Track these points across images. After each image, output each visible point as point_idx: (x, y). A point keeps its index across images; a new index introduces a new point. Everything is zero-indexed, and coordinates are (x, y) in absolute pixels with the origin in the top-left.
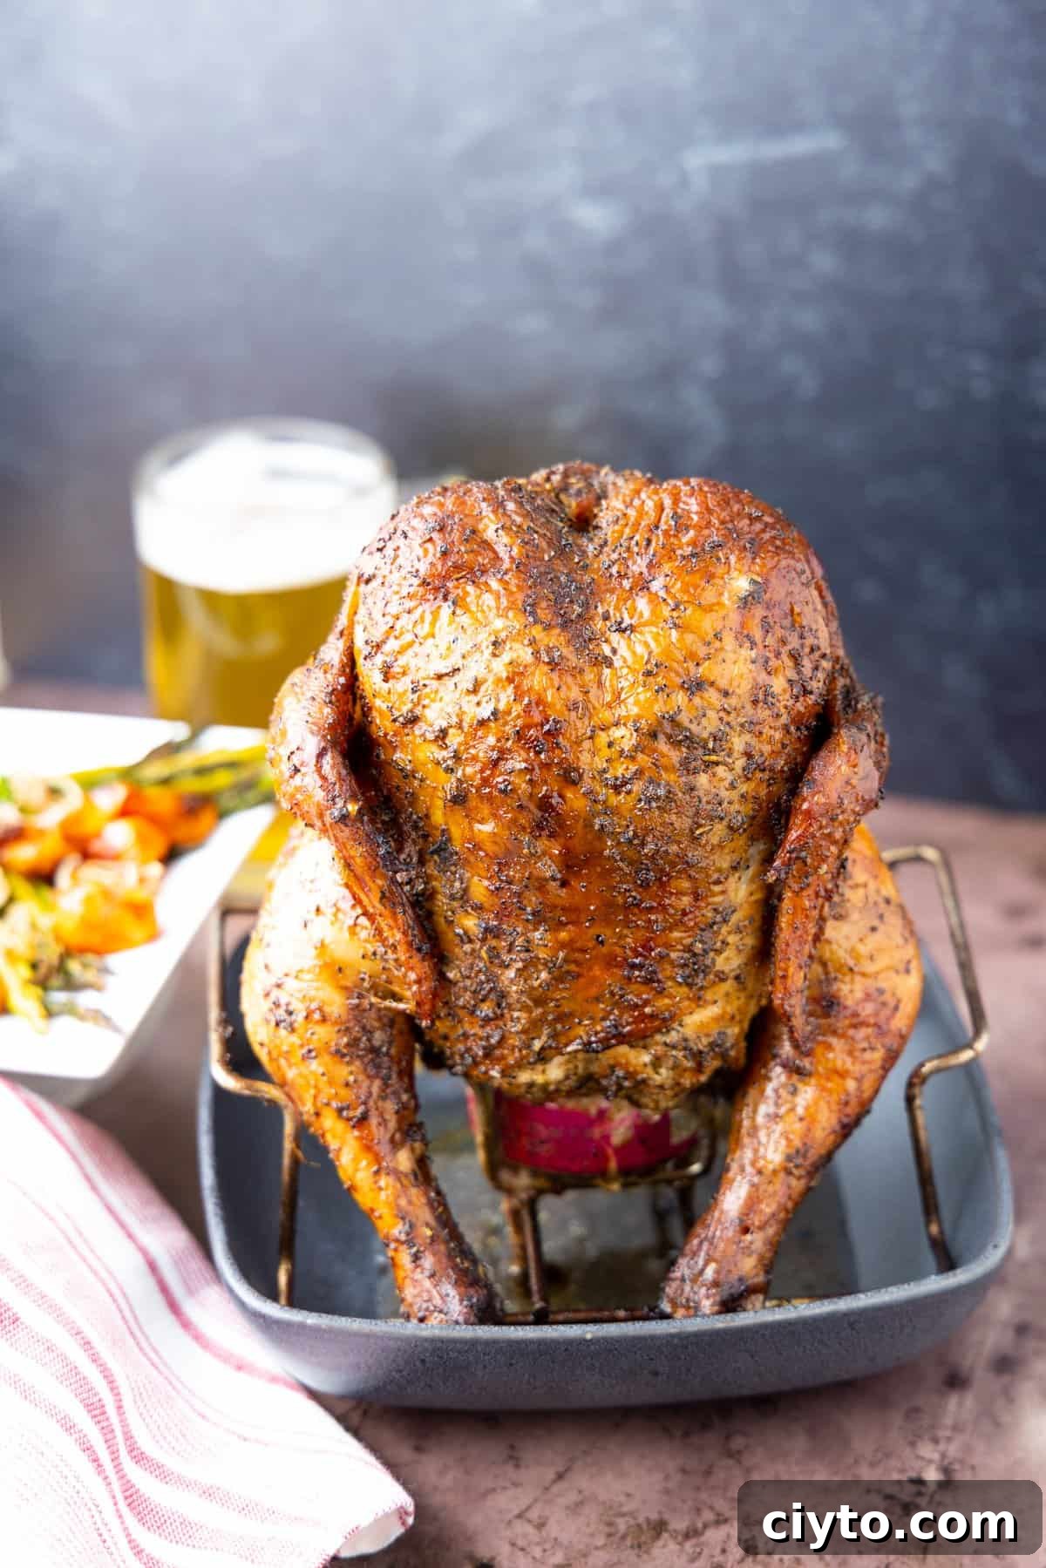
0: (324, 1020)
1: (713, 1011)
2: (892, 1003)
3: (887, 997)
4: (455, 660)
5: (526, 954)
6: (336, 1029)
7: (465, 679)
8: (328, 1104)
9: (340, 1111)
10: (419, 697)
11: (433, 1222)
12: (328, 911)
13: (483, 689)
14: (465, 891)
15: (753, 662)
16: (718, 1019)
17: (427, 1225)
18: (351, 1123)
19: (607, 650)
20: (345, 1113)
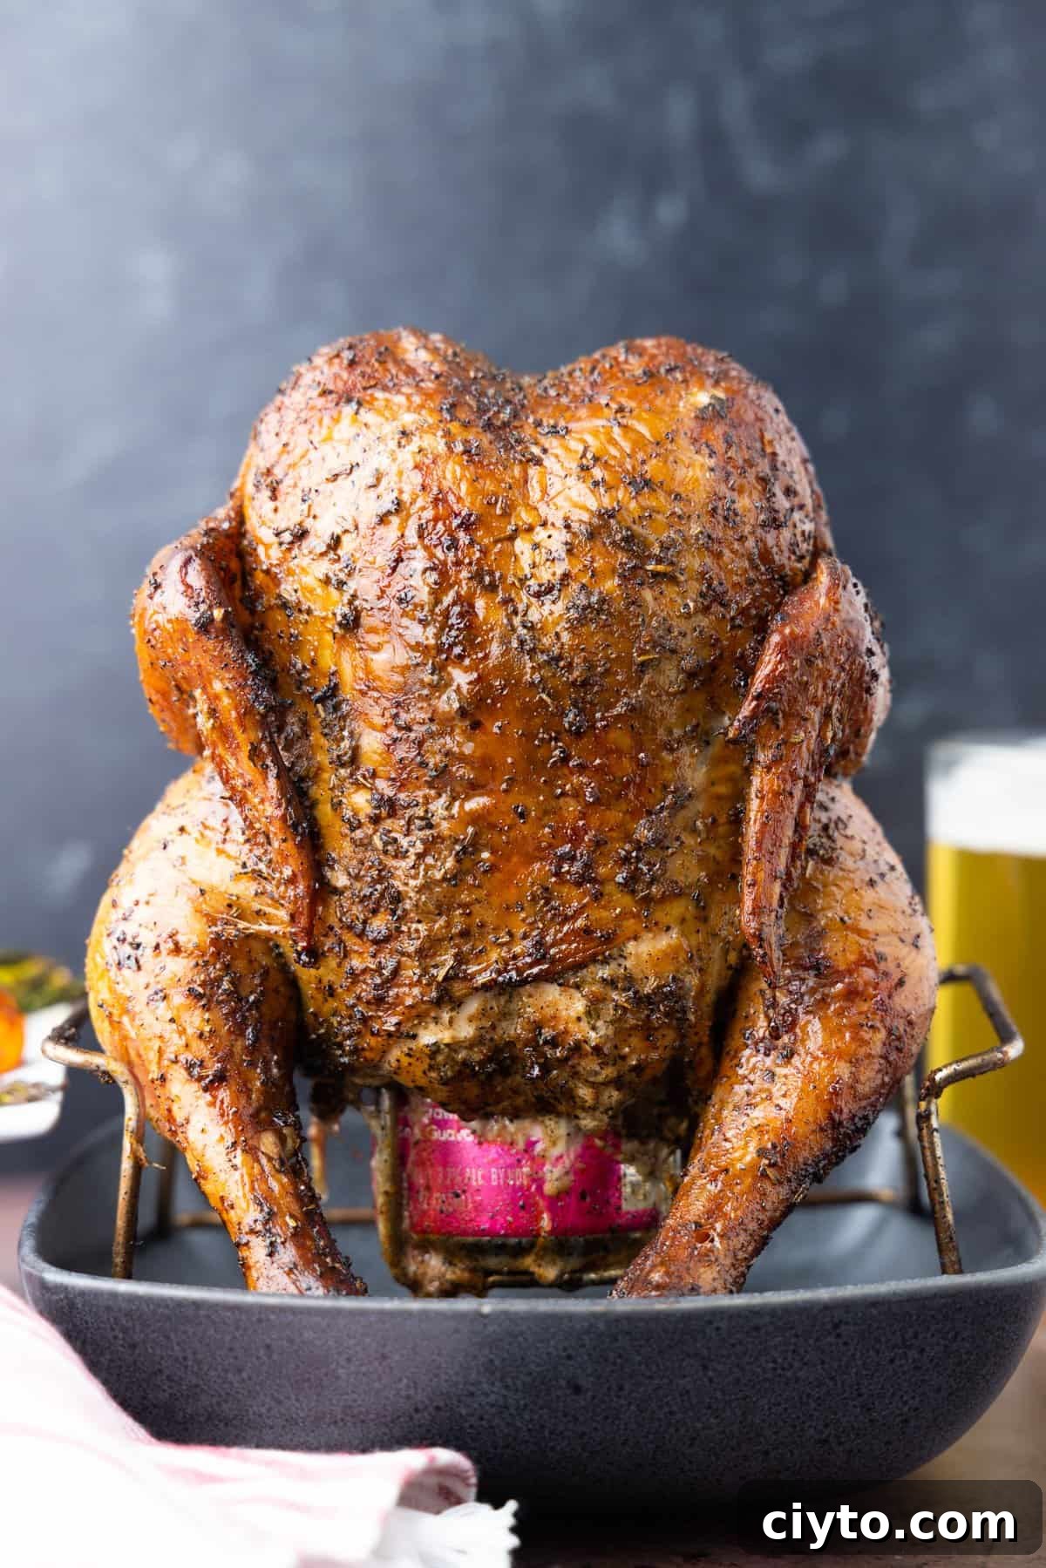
0: (177, 950)
1: (664, 942)
2: (896, 977)
3: (889, 966)
4: (357, 456)
5: (428, 832)
6: (193, 963)
7: (364, 476)
8: (176, 1061)
9: (189, 1067)
10: (310, 506)
11: (297, 1213)
12: (194, 831)
13: (384, 483)
14: (356, 750)
15: (712, 470)
16: (672, 954)
17: (292, 1216)
18: (203, 1084)
19: (536, 450)
20: (196, 1071)
